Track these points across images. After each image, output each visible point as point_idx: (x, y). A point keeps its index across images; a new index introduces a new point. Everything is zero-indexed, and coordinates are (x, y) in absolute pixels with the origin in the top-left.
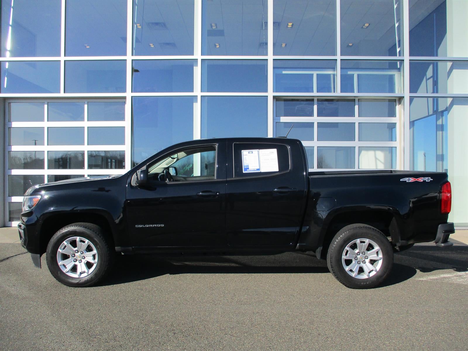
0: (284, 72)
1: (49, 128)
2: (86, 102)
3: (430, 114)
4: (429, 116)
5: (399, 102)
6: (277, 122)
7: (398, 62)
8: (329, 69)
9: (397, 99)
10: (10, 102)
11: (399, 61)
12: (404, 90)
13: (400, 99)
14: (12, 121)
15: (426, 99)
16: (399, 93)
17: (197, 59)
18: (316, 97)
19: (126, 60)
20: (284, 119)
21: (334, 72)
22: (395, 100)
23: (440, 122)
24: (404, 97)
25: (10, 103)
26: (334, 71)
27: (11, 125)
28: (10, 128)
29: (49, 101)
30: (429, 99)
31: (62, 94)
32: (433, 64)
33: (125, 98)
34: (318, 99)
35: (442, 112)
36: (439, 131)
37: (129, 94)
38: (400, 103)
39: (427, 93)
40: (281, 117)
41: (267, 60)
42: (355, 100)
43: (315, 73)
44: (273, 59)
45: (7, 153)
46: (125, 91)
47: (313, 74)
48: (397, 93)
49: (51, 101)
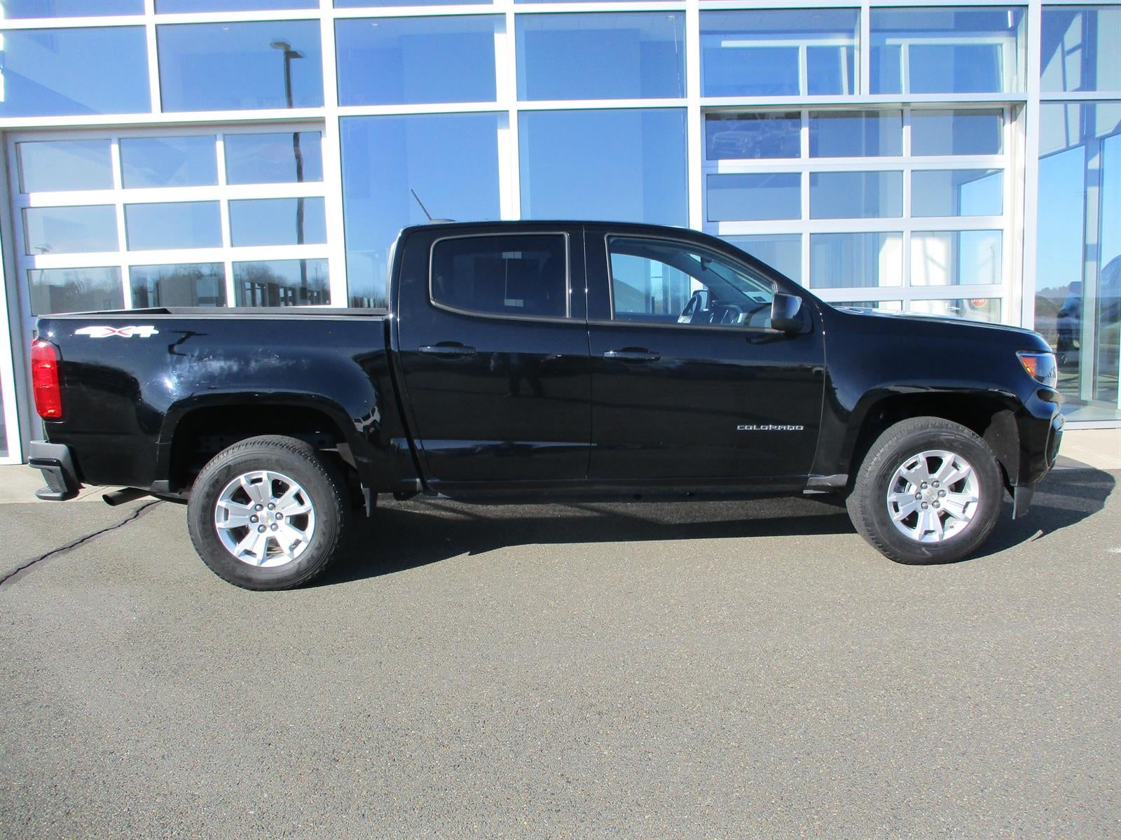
0: (726, 44)
1: (127, 206)
2: (220, 136)
3: (1071, 145)
4: (1068, 148)
5: (1011, 114)
6: (711, 175)
7: (1009, 13)
8: (838, 34)
9: (1007, 107)
10: (18, 141)
11: (1011, 8)
12: (1026, 84)
13: (1015, 108)
14: (27, 189)
15: (1061, 106)
16: (1011, 91)
17: (505, 14)
18: (806, 107)
19: (319, 19)
20: (727, 166)
21: (852, 40)
22: (1001, 111)
23: (1094, 164)
24: (1026, 101)
25: (19, 143)
26: (852, 37)
27: (28, 200)
28: (25, 208)
29: (123, 135)
30: (1071, 106)
31: (156, 115)
32: (1084, 14)
33: (321, 121)
34: (810, 112)
35: (1102, 139)
36: (1093, 185)
37: (331, 110)
38: (1014, 117)
39: (1065, 90)
40: (720, 161)
41: (684, 11)
42: (904, 111)
43: (802, 45)
44: (700, 10)
45: (23, 274)
46: (320, 103)
47: (797, 49)
48: (1008, 90)
49: (127, 136)
